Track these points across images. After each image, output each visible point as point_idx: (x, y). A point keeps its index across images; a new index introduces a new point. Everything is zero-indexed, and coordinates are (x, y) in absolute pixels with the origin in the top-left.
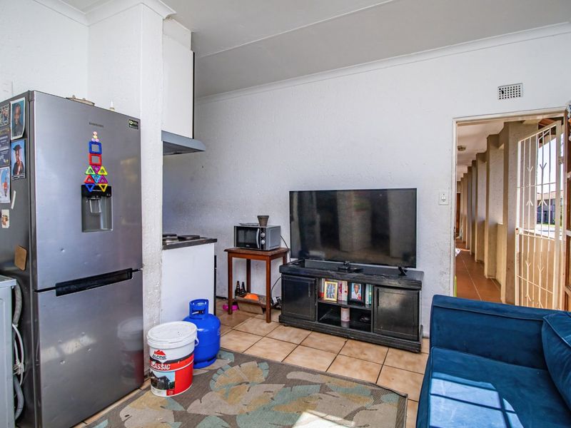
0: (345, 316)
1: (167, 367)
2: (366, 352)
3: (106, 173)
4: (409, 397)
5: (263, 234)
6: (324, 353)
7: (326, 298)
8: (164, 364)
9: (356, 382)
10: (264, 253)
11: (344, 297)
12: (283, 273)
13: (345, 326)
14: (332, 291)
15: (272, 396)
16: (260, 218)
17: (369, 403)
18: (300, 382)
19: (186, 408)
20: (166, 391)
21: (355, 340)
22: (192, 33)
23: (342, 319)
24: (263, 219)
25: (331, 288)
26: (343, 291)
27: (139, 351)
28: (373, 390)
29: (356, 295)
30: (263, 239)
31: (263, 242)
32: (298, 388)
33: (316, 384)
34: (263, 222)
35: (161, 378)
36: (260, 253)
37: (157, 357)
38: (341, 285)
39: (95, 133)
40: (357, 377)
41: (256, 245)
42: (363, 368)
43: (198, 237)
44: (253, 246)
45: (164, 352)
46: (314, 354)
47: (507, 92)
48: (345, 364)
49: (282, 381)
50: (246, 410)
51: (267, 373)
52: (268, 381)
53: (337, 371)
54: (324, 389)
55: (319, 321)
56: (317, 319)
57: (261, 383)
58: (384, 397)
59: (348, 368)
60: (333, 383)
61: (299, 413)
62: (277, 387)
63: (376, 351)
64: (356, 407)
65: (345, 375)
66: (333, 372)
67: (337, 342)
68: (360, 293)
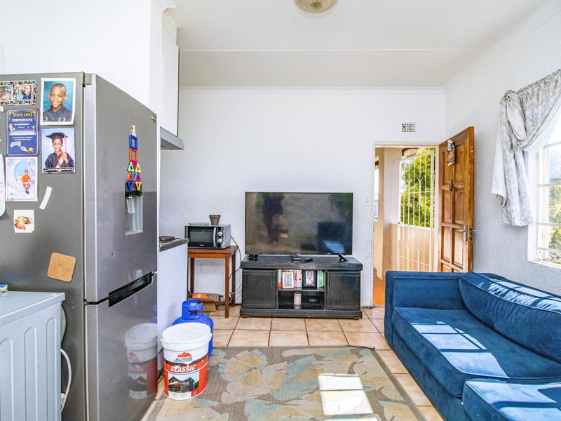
0: (298, 300)
1: (192, 368)
2: (325, 326)
3: (140, 171)
4: (376, 348)
5: (220, 233)
6: (296, 333)
7: (284, 287)
8: (190, 365)
9: (336, 347)
10: (222, 251)
11: (299, 284)
12: (244, 269)
13: (298, 308)
14: (289, 280)
15: (285, 372)
16: (212, 217)
17: (355, 358)
18: (297, 357)
19: (220, 401)
20: (190, 392)
21: (311, 318)
22: (178, 29)
23: (295, 303)
24: (214, 218)
25: (288, 278)
26: (298, 279)
27: (152, 360)
28: (351, 350)
29: (309, 282)
30: (220, 237)
31: (220, 240)
32: (299, 362)
33: (310, 355)
34: (215, 221)
35: (186, 381)
36: (217, 251)
37: (182, 360)
38: (296, 274)
39: (134, 127)
40: (333, 344)
41: (213, 244)
42: (333, 337)
43: (173, 238)
44: (209, 245)
45: (190, 353)
46: (289, 335)
47: (407, 128)
48: (318, 337)
49: (283, 360)
50: (274, 388)
51: (265, 357)
52: (271, 362)
53: (317, 343)
54: (319, 357)
55: (279, 308)
56: (278, 306)
57: (267, 366)
58: (362, 352)
59: (322, 339)
60: (321, 352)
61: (316, 377)
62: (283, 365)
63: (330, 324)
64: (349, 363)
65: (325, 344)
66: (315, 344)
67: (299, 323)
68: (312, 278)
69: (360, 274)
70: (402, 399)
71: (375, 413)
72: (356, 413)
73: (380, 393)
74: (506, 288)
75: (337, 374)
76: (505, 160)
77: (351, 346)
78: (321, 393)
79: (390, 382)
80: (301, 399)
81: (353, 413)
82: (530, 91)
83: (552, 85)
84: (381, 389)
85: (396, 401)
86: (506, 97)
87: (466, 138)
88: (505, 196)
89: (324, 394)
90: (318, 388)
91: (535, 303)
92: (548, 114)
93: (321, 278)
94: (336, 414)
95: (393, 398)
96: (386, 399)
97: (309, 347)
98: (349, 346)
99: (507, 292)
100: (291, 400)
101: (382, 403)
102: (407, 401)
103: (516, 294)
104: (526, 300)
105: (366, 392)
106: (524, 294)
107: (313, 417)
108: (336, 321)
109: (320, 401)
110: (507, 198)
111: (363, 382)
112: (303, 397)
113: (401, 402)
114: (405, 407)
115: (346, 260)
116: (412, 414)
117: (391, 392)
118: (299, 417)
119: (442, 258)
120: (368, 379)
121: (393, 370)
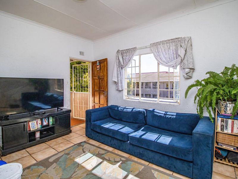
0: (38, 135)
2: (58, 141)
4: (86, 141)
6: (46, 150)
7: (31, 130)
11: (40, 126)
13: (38, 139)
15: (59, 167)
17: (81, 147)
18: (58, 159)
23: (36, 137)
25: (33, 124)
26: (38, 124)
29: (45, 123)
32: (60, 160)
33: (63, 155)
38: (37, 121)
42: (66, 144)
46: (44, 152)
47: (81, 53)
48: (59, 147)
49: (52, 163)
50: (61, 175)
51: (41, 167)
52: (47, 167)
53: (61, 149)
54: (68, 154)
55: (29, 142)
56: (28, 141)
57: (46, 170)
58: (82, 144)
59: (62, 147)
60: (67, 152)
61: (74, 161)
62: (54, 165)
63: (59, 140)
64: (81, 150)
65: (65, 148)
66: (61, 150)
67: (43, 145)
68: (47, 122)
69: (70, 114)
70: (107, 152)
71: (103, 160)
72: (98, 163)
73: (100, 154)
74: (123, 108)
75: (81, 156)
76: (117, 71)
77: (76, 144)
78: (81, 165)
79: (99, 149)
80: (76, 172)
81: (97, 164)
82: (125, 51)
83: (131, 52)
84: (99, 152)
85: (106, 153)
86: (118, 51)
87: (105, 62)
88: (117, 81)
89: (83, 165)
90: (79, 164)
91: (132, 110)
92: (130, 59)
93: (51, 120)
94: (93, 168)
95: (104, 153)
96: (103, 154)
97: (59, 153)
98: (75, 145)
99: (124, 109)
100: (73, 174)
101: (103, 156)
102: (108, 151)
103: (126, 109)
104: (130, 110)
105: (95, 156)
106: (128, 108)
107: (86, 174)
108: (60, 138)
109: (83, 167)
110: (118, 82)
111: (91, 153)
112: (76, 170)
113: (107, 153)
114: (109, 153)
115: (62, 110)
116: (112, 154)
117: (102, 152)
118: (82, 177)
119: (94, 103)
120: (92, 151)
121: (97, 145)
